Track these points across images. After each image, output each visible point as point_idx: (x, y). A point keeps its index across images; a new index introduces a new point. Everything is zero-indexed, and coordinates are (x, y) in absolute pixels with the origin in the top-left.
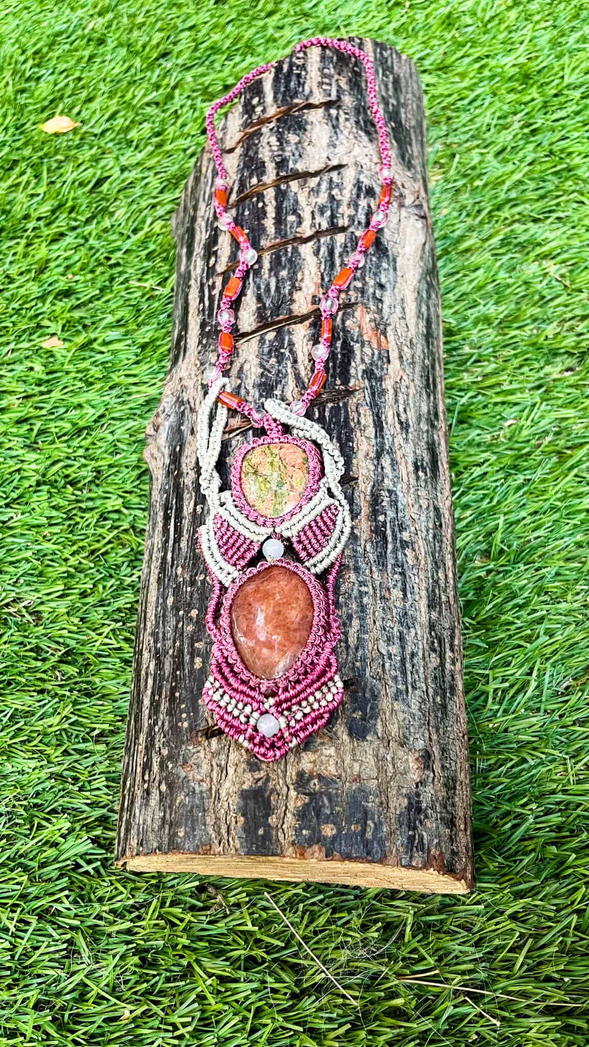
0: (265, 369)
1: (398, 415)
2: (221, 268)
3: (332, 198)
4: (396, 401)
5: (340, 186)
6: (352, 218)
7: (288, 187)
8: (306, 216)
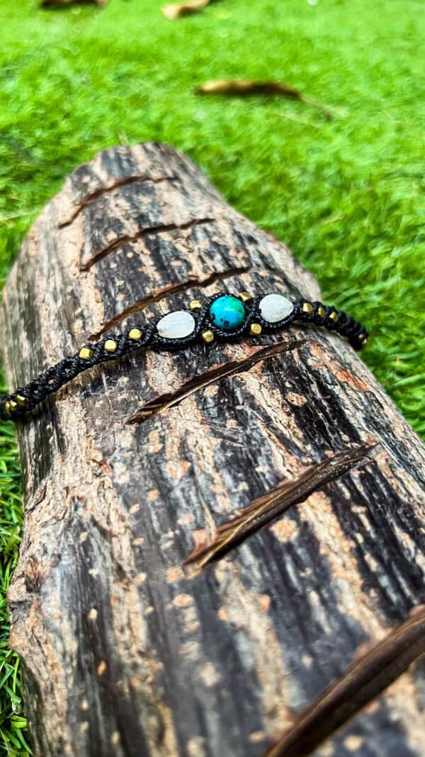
0: (224, 438)
2: (95, 329)
3: (216, 244)
5: (218, 235)
6: (248, 261)
7: (158, 237)
8: (194, 260)
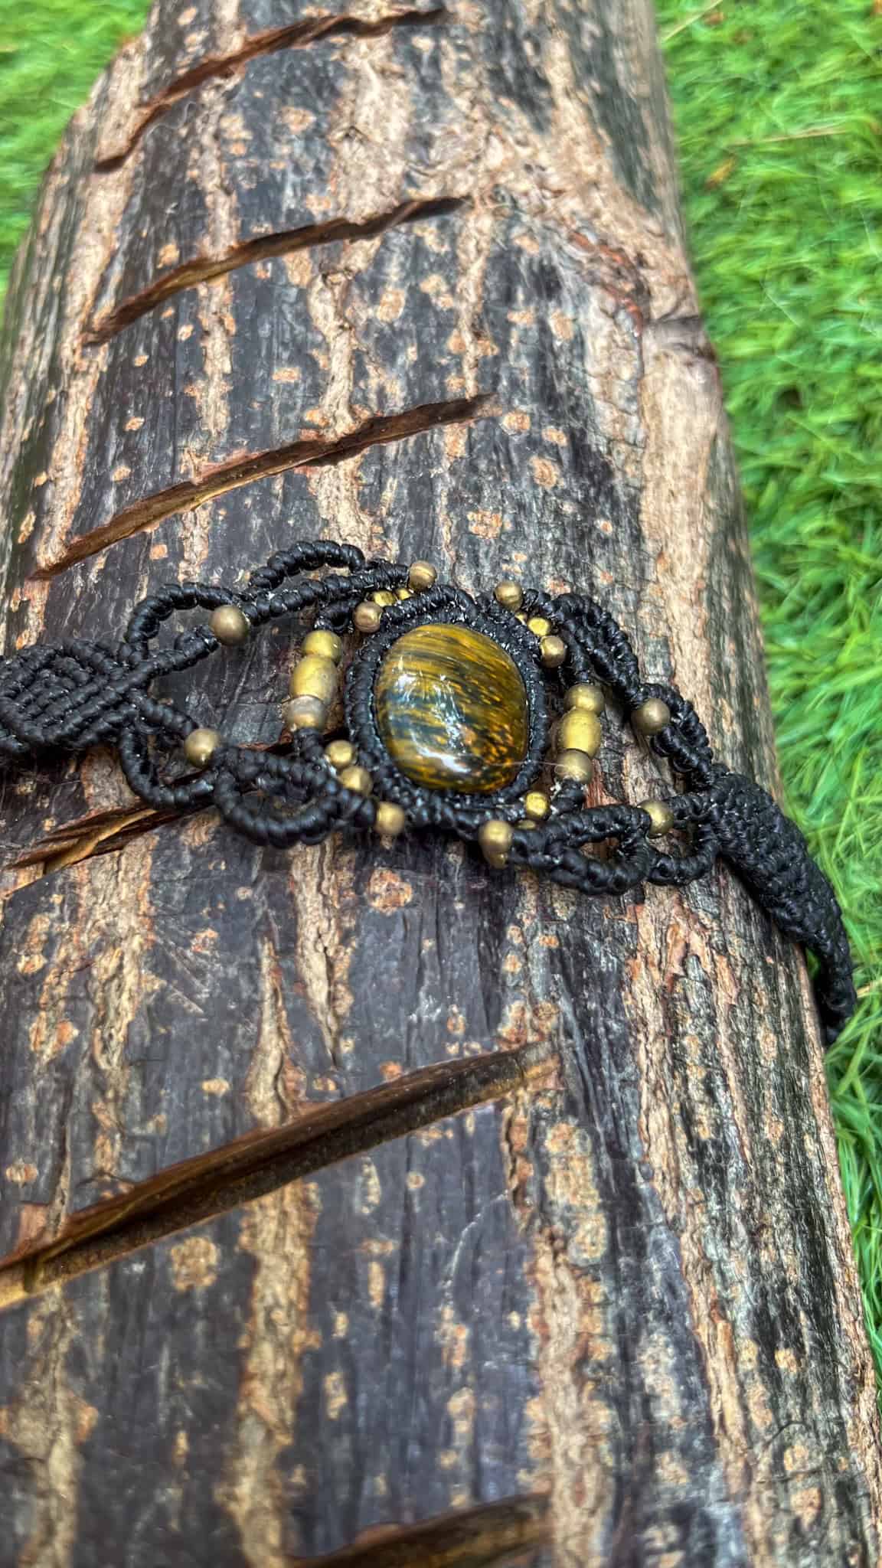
0: (173, 978)
1: (688, 1118)
2: (48, 553)
3: (420, 304)
4: (678, 1061)
5: (450, 266)
6: (489, 370)
7: (280, 270)
8: (338, 366)
